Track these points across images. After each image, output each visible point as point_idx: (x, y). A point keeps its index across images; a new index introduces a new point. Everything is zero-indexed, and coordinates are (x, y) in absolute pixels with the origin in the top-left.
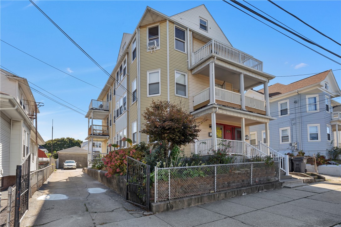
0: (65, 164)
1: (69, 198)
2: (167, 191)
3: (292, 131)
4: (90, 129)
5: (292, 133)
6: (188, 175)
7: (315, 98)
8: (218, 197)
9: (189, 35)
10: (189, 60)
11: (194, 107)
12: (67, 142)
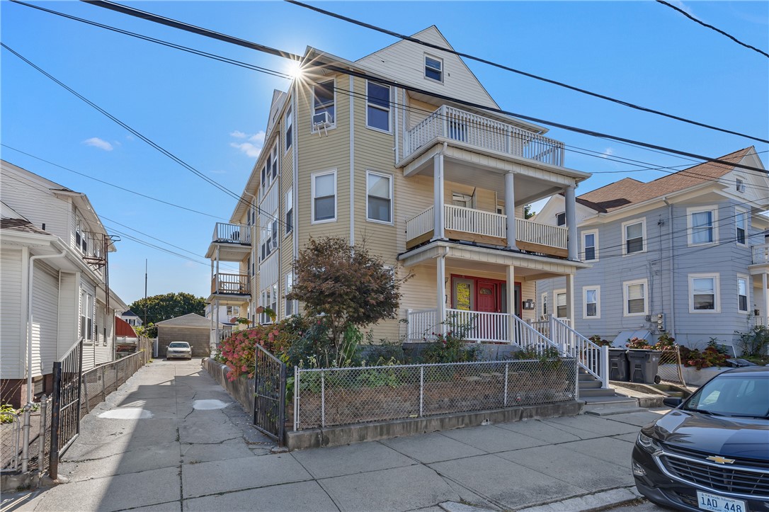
0: (170, 349)
1: (153, 417)
2: (318, 412)
3: (652, 289)
4: (214, 281)
5: (652, 293)
6: (366, 381)
7: (710, 214)
8: (426, 427)
9: (397, 95)
10: (397, 147)
11: (407, 243)
12: (179, 302)
